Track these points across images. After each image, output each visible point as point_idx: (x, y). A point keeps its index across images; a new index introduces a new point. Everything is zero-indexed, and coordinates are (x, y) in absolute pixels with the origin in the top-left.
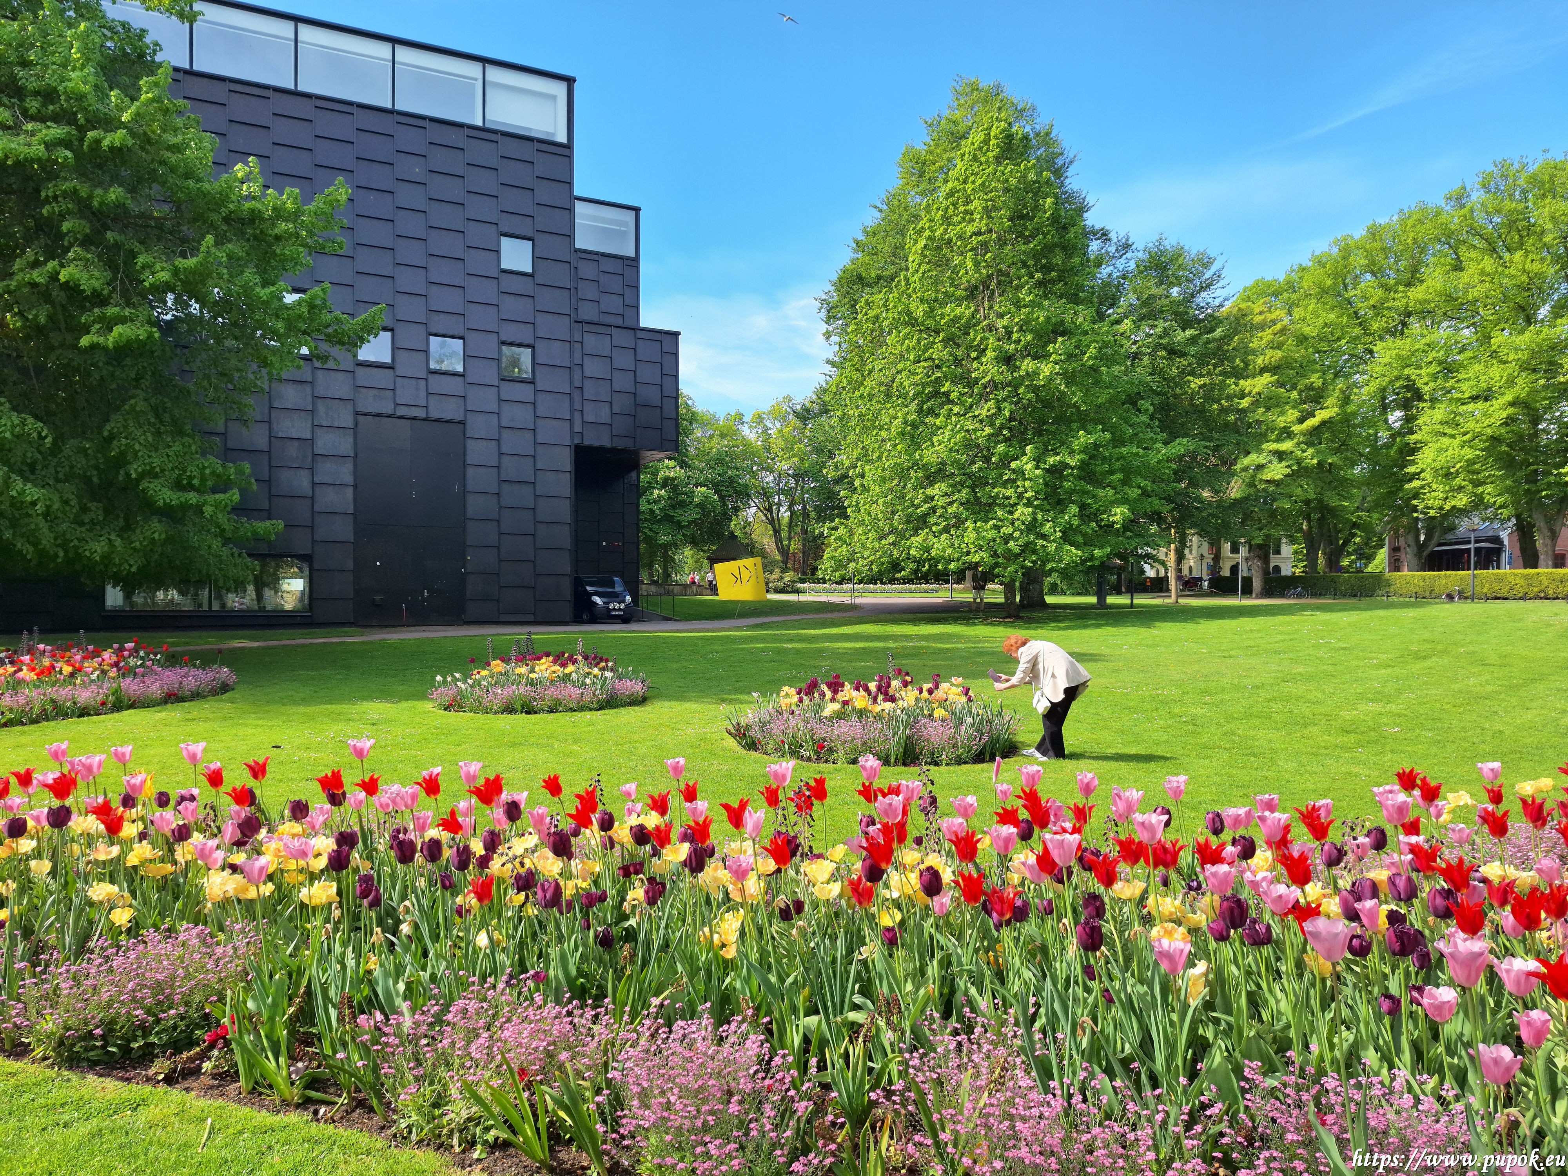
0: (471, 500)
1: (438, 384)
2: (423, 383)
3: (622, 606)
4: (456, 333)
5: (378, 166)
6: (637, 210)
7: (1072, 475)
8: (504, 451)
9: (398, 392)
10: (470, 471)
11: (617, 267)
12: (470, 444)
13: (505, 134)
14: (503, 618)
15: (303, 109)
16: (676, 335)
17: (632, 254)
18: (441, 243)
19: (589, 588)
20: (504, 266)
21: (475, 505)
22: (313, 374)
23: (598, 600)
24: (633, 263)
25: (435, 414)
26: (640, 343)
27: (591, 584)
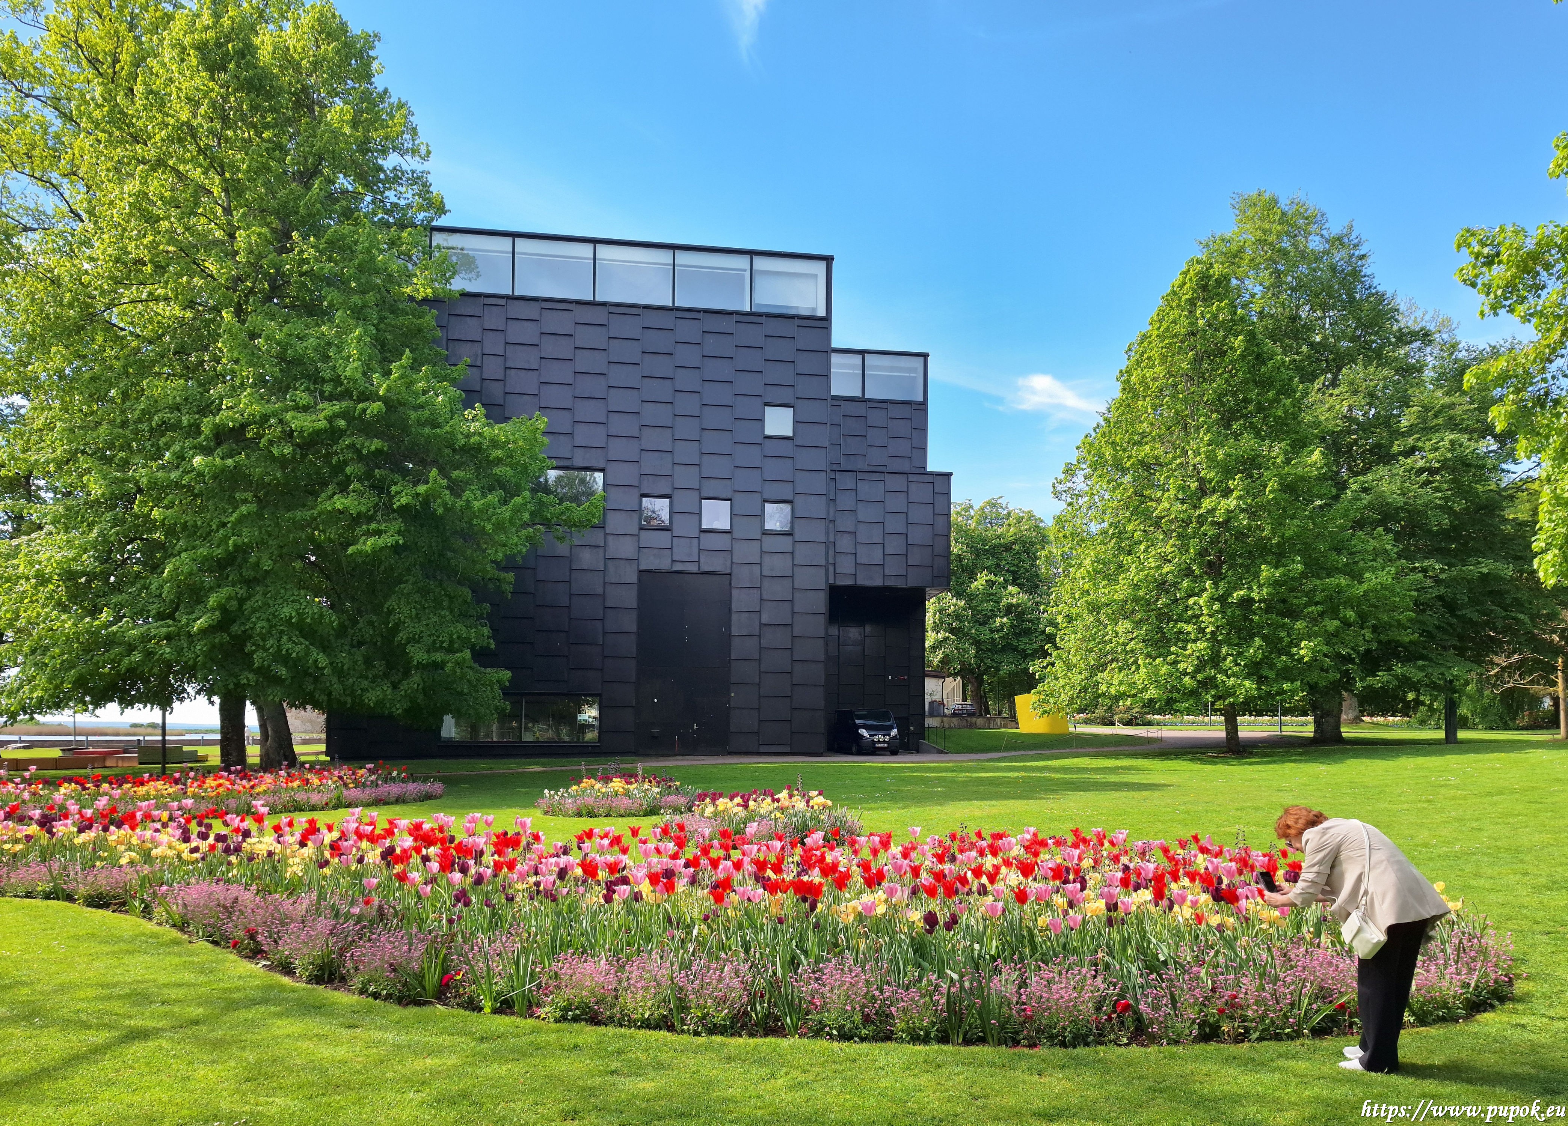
0: (735, 642)
1: (708, 542)
2: (696, 540)
3: (887, 739)
4: (724, 496)
5: (660, 357)
6: (925, 356)
7: (1259, 608)
8: (765, 597)
9: (675, 550)
10: (734, 617)
11: (906, 412)
12: (735, 592)
13: (769, 315)
14: (762, 750)
15: (599, 316)
16: (948, 475)
17: (921, 399)
18: (712, 418)
19: (857, 721)
20: (768, 432)
21: (738, 649)
22: (605, 538)
23: (864, 732)
24: (921, 407)
25: (705, 568)
26: (913, 487)
27: (861, 717)
